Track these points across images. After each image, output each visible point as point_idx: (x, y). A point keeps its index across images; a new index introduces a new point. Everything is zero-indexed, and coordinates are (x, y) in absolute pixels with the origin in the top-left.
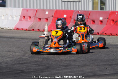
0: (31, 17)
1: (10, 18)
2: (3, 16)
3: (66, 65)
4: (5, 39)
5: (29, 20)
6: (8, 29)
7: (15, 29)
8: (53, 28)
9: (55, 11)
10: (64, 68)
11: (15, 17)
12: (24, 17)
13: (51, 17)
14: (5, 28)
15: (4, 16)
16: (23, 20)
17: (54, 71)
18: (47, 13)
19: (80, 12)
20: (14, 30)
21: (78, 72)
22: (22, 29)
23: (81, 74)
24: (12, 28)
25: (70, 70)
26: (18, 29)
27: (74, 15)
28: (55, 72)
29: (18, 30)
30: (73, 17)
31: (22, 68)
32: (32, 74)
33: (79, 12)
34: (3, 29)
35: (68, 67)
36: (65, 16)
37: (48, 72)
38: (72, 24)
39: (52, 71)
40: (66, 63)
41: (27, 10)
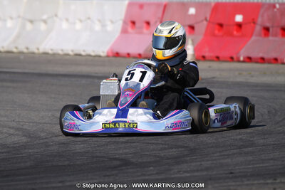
0: (152, 23)
1: (97, 27)
2: (77, 21)
3: (242, 143)
4: (84, 81)
5: (145, 31)
6: (93, 54)
7: (110, 54)
8: (207, 49)
9: (213, 4)
10: (235, 151)
11: (109, 23)
12: (133, 23)
13: (202, 21)
14: (83, 53)
15: (81, 21)
16: (130, 30)
17: (208, 160)
18: (192, 11)
19: (277, 6)
20: (108, 56)
21: (271, 161)
22: (128, 54)
23: (280, 167)
24: (103, 52)
25: (250, 158)
26: (117, 55)
27: (262, 16)
28: (210, 162)
29: (118, 59)
30: (259, 20)
31: (126, 154)
32: (152, 168)
33: (274, 6)
34: (80, 55)
35: (246, 150)
36: (239, 18)
37: (194, 164)
38: (258, 38)
39: (203, 161)
40: (241, 139)
41: (141, 6)
